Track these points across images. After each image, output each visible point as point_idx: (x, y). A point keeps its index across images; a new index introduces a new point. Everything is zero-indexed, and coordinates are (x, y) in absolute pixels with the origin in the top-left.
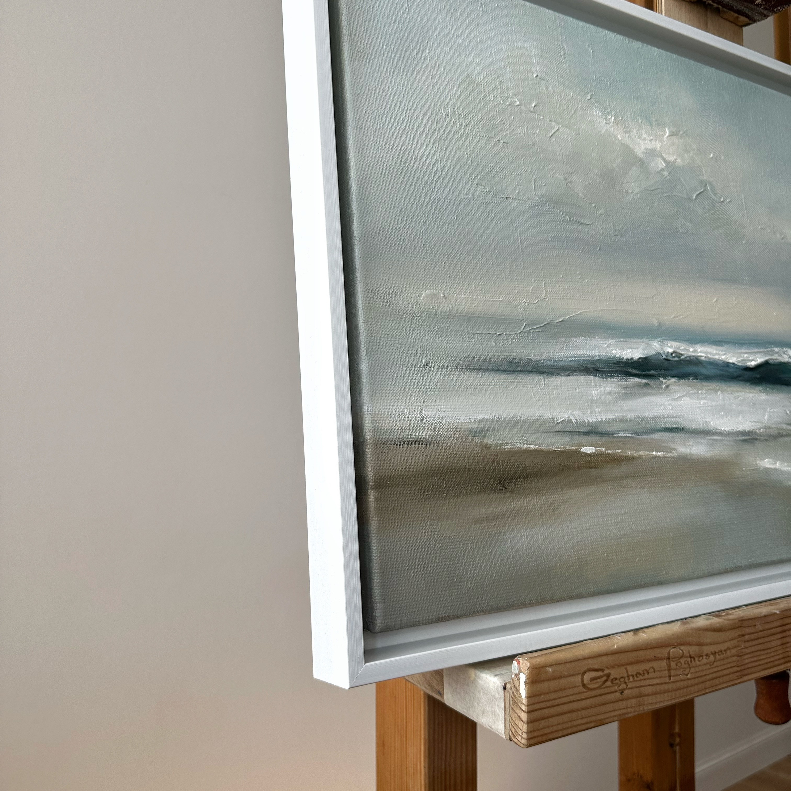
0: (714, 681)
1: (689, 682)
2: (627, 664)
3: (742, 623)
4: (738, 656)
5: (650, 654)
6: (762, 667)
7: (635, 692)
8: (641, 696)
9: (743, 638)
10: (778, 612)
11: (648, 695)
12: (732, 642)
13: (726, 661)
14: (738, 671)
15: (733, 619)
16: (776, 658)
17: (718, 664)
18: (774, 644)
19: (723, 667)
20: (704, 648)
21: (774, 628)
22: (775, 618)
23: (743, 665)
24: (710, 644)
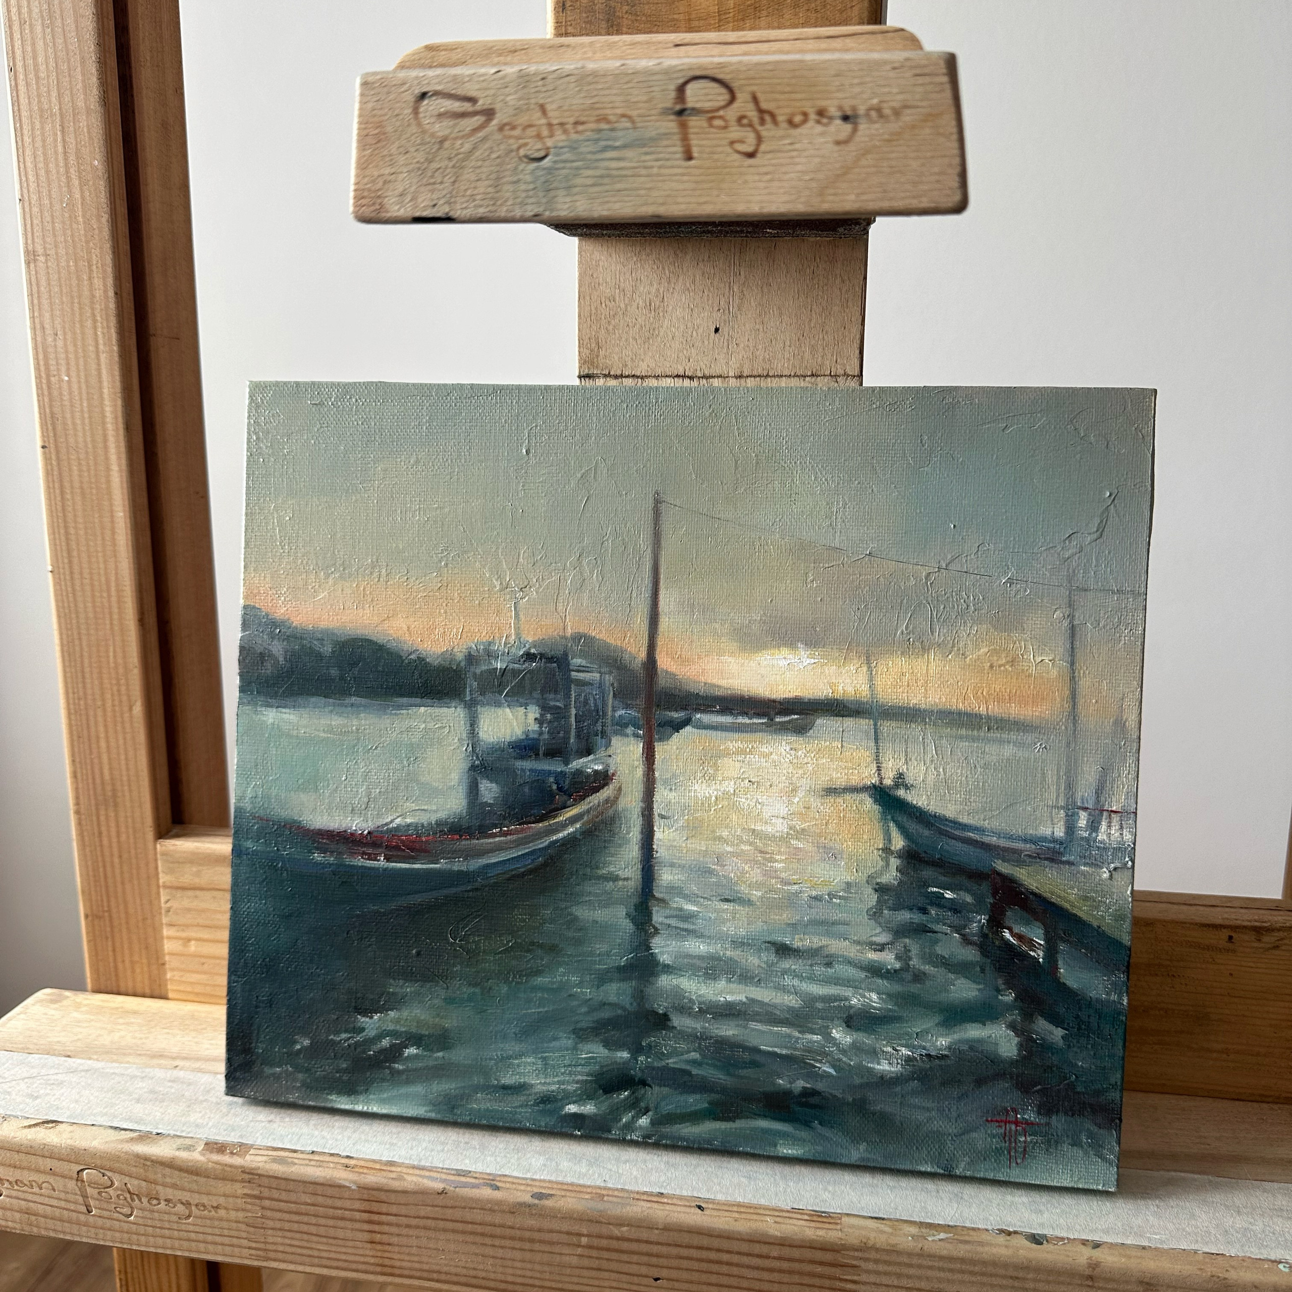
0: (193, 1244)
3: (251, 1176)
4: (248, 1226)
6: (316, 1261)
8: (28, 1212)
9: (257, 1202)
10: (354, 1187)
12: (231, 1200)
13: (216, 1223)
14: (249, 1248)
15: (231, 1166)
16: (357, 1258)
17: (199, 1221)
18: (349, 1234)
19: (209, 1230)
20: (160, 1188)
21: (346, 1209)
22: (346, 1195)
23: (265, 1243)
24: (174, 1186)
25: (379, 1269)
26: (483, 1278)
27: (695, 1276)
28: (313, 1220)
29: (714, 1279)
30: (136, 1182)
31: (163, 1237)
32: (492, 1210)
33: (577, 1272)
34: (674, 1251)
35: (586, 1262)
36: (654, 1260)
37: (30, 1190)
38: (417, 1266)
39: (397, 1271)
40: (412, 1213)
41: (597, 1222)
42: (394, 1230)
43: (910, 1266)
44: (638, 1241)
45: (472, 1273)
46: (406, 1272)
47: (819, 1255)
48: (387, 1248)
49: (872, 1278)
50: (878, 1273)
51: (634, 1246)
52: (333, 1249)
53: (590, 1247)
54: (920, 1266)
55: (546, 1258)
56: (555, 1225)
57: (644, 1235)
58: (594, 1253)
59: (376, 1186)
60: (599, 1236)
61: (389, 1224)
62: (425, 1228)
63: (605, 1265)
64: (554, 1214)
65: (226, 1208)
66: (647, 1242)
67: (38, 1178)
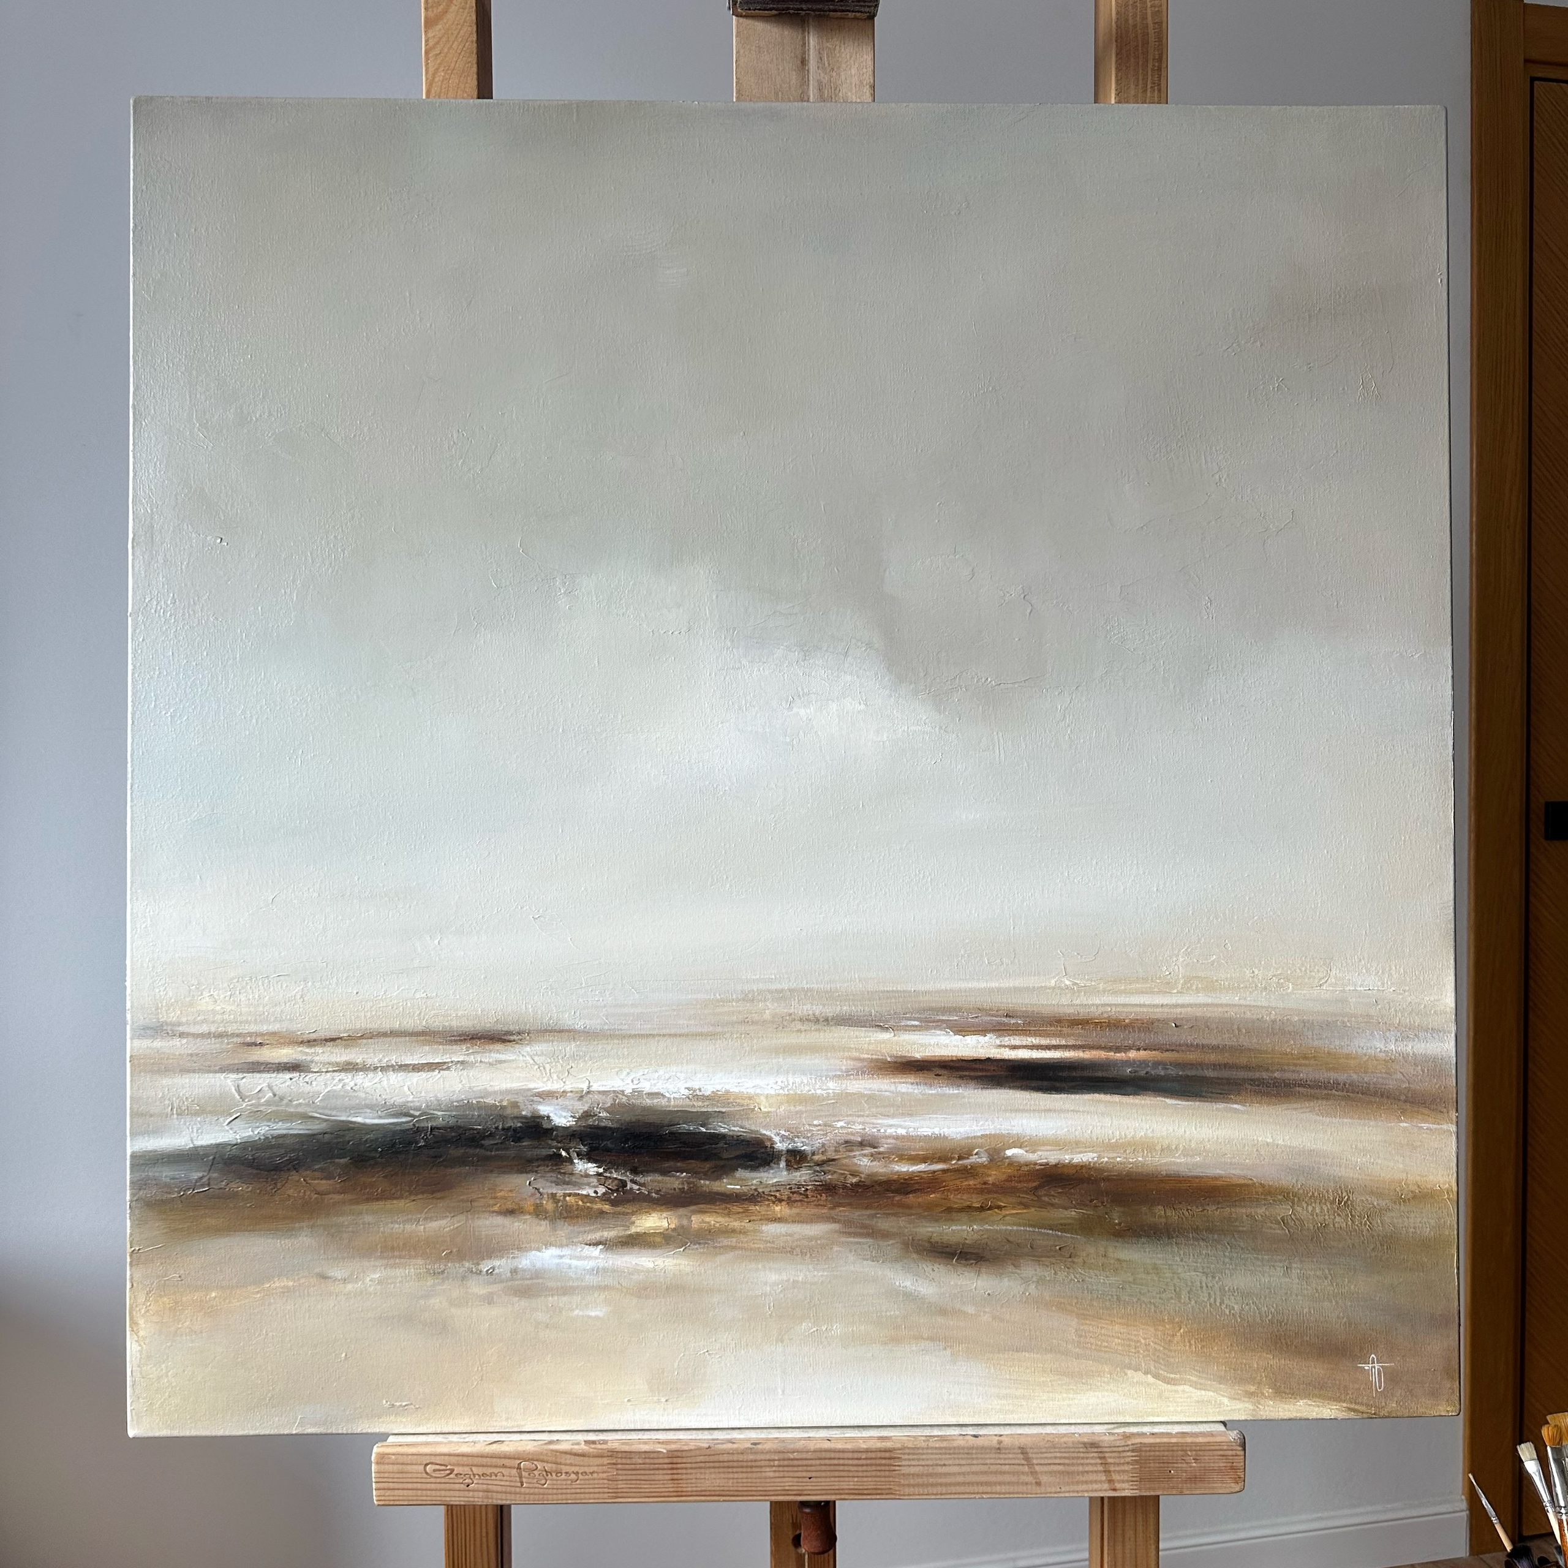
0: (578, 1495)
1: (546, 1491)
2: (472, 1465)
3: (613, 1453)
4: (608, 1480)
5: (500, 1462)
6: (642, 1494)
7: (481, 1487)
8: (487, 1491)
9: (615, 1466)
10: (665, 1451)
11: (497, 1493)
12: (600, 1467)
13: (591, 1482)
14: (609, 1493)
15: (601, 1449)
16: (664, 1490)
17: (582, 1482)
18: (661, 1477)
19: (588, 1486)
20: (563, 1467)
21: (660, 1464)
22: (661, 1456)
23: (617, 1488)
24: (571, 1465)
25: (675, 1494)
27: (828, 1473)
28: (643, 1472)
29: (837, 1474)
30: (550, 1465)
31: (562, 1494)
32: (733, 1454)
33: (773, 1480)
34: (818, 1462)
35: (777, 1474)
36: (809, 1468)
37: (489, 1478)
38: (695, 1489)
39: (684, 1494)
40: (693, 1461)
41: (783, 1452)
42: (684, 1471)
43: (923, 1454)
44: (803, 1459)
45: (722, 1488)
46: (689, 1494)
47: (883, 1455)
48: (681, 1481)
49: (907, 1463)
50: (909, 1460)
51: (800, 1463)
52: (652, 1486)
53: (779, 1466)
54: (927, 1454)
55: (759, 1475)
56: (763, 1457)
57: (804, 1456)
58: (781, 1469)
59: (677, 1450)
60: (784, 1460)
61: (682, 1469)
62: (700, 1468)
63: (786, 1474)
64: (763, 1452)
65: (597, 1473)
66: (806, 1459)
67: (496, 1470)
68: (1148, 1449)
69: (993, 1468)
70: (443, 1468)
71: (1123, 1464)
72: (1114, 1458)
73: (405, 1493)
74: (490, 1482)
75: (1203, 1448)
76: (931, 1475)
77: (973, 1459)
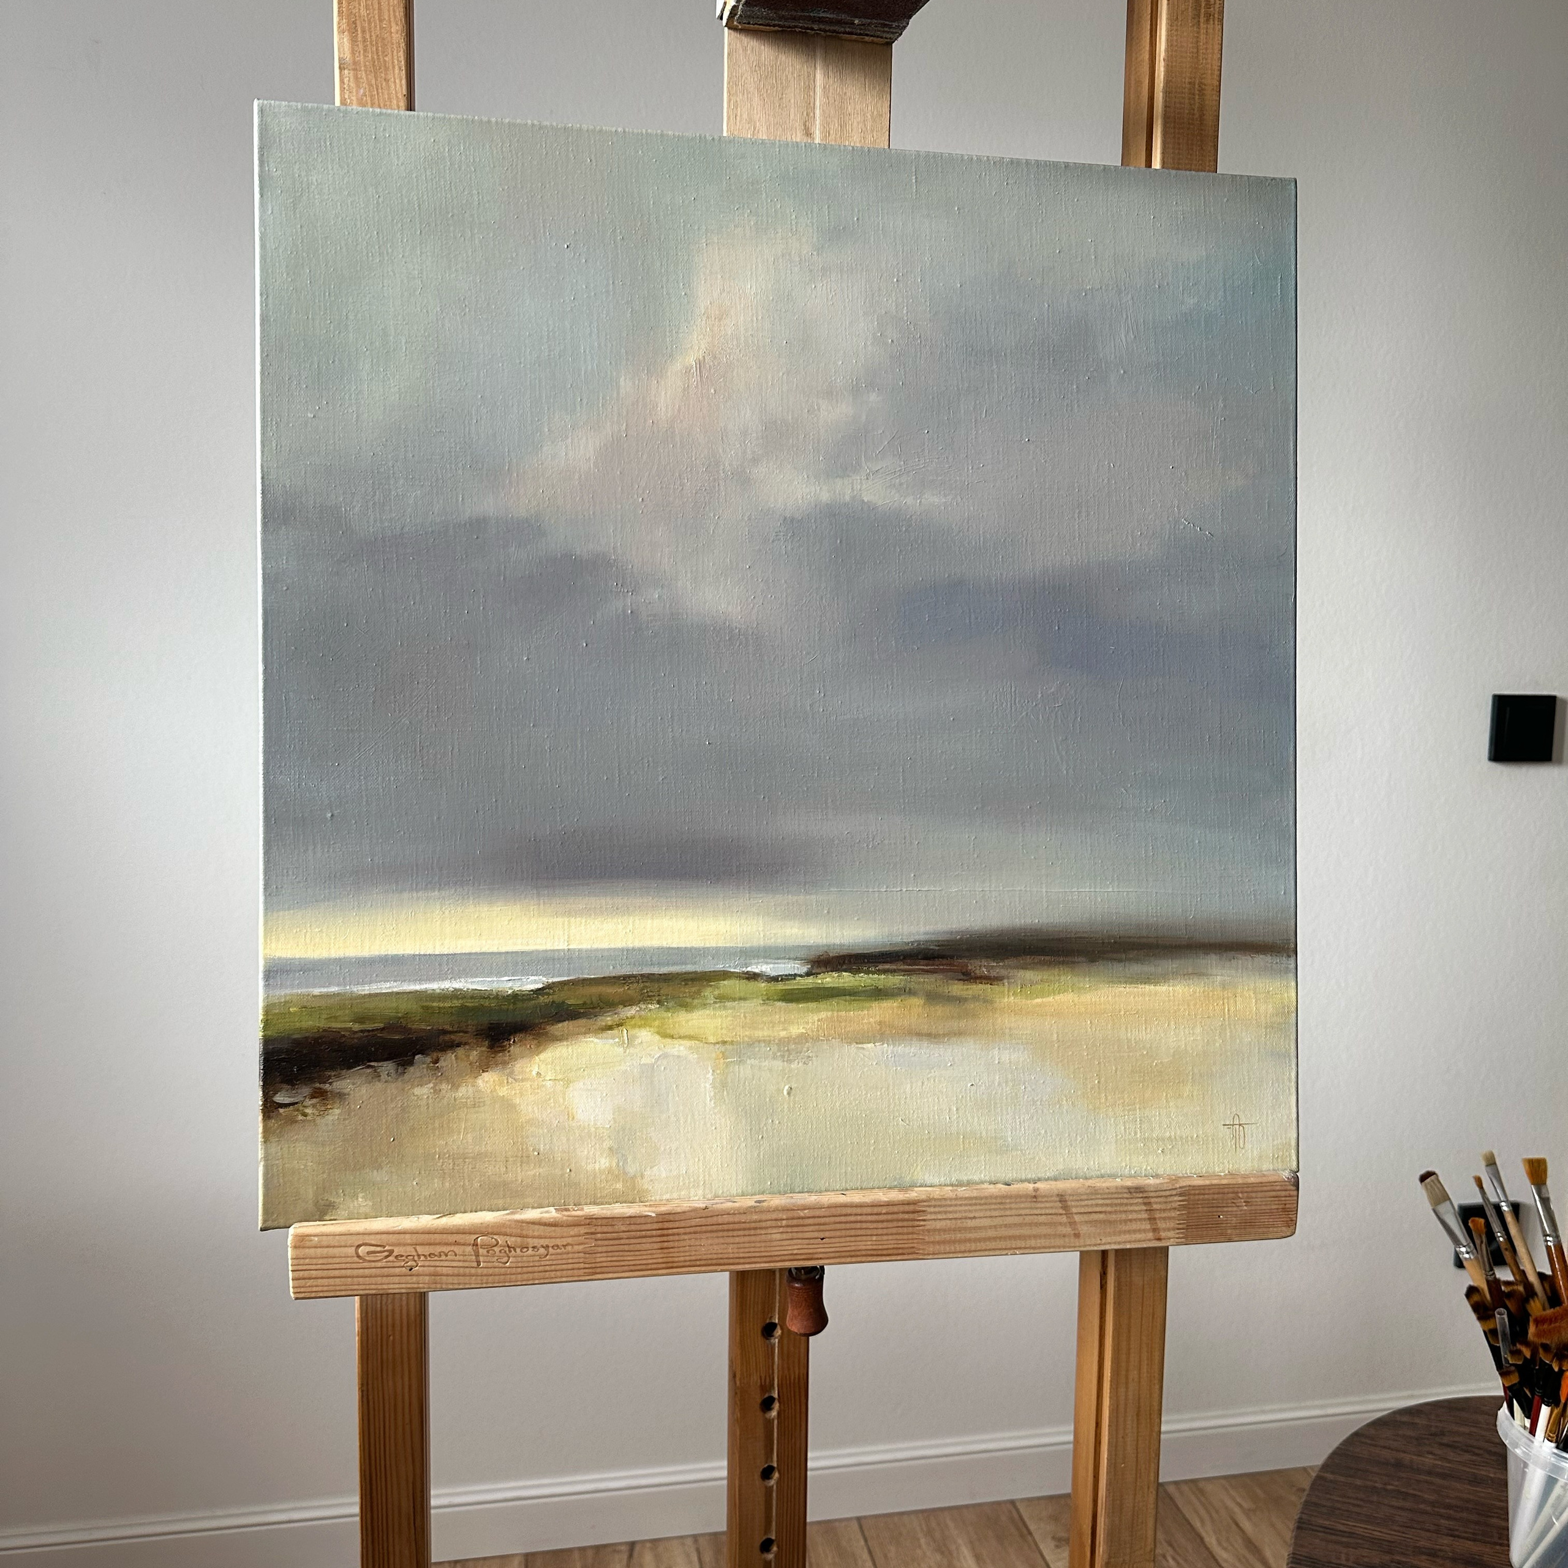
0: (547, 1273)
1: (509, 1271)
2: (416, 1245)
3: (591, 1220)
4: (585, 1253)
5: (452, 1238)
6: (626, 1268)
7: (428, 1269)
8: (436, 1274)
9: (593, 1236)
10: (654, 1215)
11: (447, 1275)
12: (576, 1238)
13: (565, 1256)
14: (585, 1268)
15: (576, 1217)
16: (651, 1261)
17: (553, 1257)
18: (648, 1246)
19: (560, 1262)
20: (529, 1240)
21: (648, 1230)
22: (649, 1220)
23: (595, 1263)
24: (540, 1237)
25: (664, 1265)
26: (726, 1258)
27: (843, 1233)
28: (626, 1242)
29: (853, 1232)
30: (513, 1239)
31: (529, 1272)
32: (734, 1215)
33: (780, 1243)
34: (832, 1219)
35: (785, 1236)
36: (822, 1227)
37: (438, 1259)
38: (688, 1258)
39: (675, 1265)
40: (687, 1225)
41: (792, 1210)
42: (677, 1238)
43: (951, 1206)
44: (814, 1217)
45: (720, 1256)
46: (682, 1264)
47: (907, 1208)
48: (671, 1250)
49: (933, 1217)
50: (935, 1213)
51: (811, 1221)
52: (638, 1258)
53: (788, 1226)
55: (764, 1238)
56: (770, 1217)
57: (817, 1213)
58: (789, 1230)
59: (667, 1212)
60: (793, 1219)
61: (673, 1235)
62: (695, 1233)
63: (795, 1235)
64: (769, 1210)
65: (572, 1245)
66: (819, 1217)
67: (446, 1249)
68: (1197, 1192)
69: (1028, 1219)
70: (379, 1249)
71: (1170, 1209)
72: (1160, 1203)
73: (332, 1281)
74: (438, 1264)
75: (1255, 1189)
76: (960, 1230)
77: (1005, 1209)
